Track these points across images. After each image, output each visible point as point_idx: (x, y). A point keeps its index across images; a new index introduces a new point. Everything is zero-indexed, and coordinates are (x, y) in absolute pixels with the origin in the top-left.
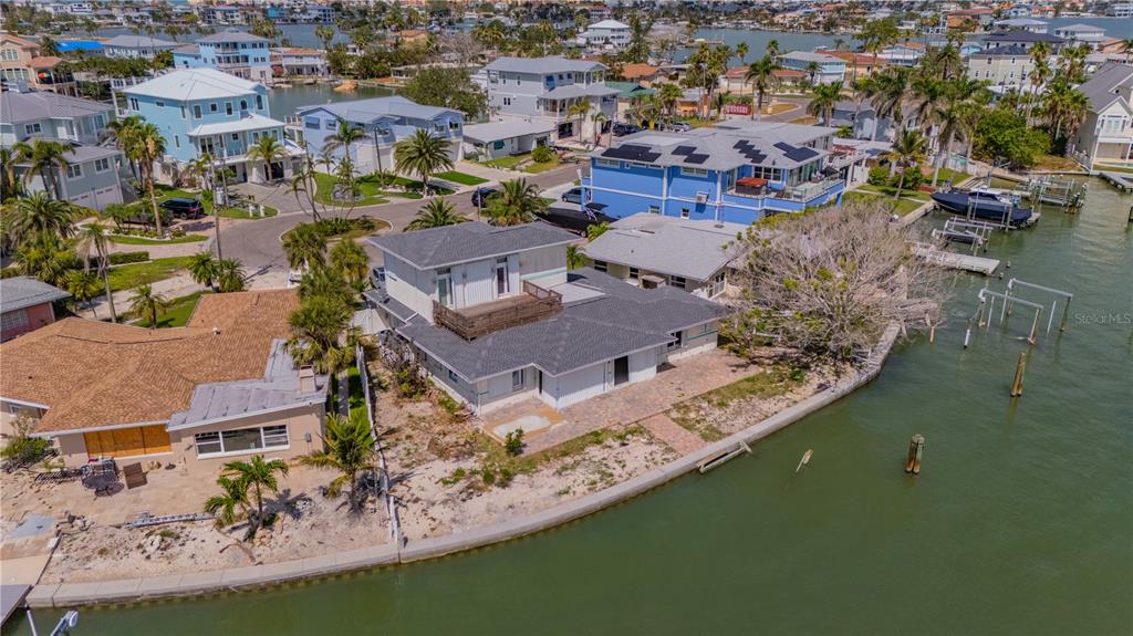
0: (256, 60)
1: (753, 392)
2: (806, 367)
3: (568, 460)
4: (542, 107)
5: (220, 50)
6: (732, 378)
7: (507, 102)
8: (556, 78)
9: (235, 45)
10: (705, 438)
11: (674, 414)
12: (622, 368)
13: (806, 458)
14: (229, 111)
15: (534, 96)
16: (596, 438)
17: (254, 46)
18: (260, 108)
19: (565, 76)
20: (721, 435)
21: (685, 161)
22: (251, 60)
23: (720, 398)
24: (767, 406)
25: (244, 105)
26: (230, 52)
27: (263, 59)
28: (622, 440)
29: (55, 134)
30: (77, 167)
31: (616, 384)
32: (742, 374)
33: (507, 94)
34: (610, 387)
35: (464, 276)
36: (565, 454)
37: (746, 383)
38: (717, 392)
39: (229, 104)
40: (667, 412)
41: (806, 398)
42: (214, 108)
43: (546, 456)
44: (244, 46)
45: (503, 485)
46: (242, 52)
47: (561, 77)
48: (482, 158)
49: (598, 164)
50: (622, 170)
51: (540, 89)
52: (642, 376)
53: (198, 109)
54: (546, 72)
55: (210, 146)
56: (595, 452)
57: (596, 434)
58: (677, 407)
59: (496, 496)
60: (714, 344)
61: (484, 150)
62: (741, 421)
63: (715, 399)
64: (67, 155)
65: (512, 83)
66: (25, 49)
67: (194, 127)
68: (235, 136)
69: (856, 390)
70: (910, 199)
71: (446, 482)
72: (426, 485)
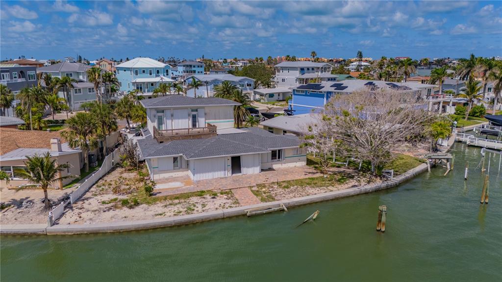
0: (199, 72)
1: (308, 184)
2: (352, 177)
3: (177, 201)
4: (298, 82)
5: (184, 68)
6: (303, 177)
7: (283, 80)
8: (306, 69)
9: (191, 66)
10: (263, 200)
11: (255, 189)
12: (236, 164)
13: (315, 215)
14: (151, 74)
15: (294, 78)
16: (201, 194)
17: (198, 67)
18: (167, 75)
19: (311, 69)
20: (274, 199)
21: (335, 89)
22: (196, 72)
23: (287, 185)
24: (311, 191)
25: (158, 72)
26: (189, 69)
27: (202, 72)
28: (214, 196)
29: (78, 77)
30: (80, 90)
31: (232, 173)
32: (310, 176)
33: (283, 77)
34: (229, 174)
35: (172, 115)
36: (177, 198)
37: (309, 180)
38: (289, 182)
39: (151, 71)
40: (251, 187)
41: (340, 190)
42: (144, 72)
43: (165, 198)
44: (194, 67)
45: (131, 207)
46: (193, 69)
47: (308, 69)
48: (262, 101)
49: (296, 93)
50: (306, 95)
51: (297, 74)
52: (251, 172)
53: (137, 71)
54: (300, 66)
55: (141, 88)
56: (194, 199)
57: (203, 192)
58: (258, 185)
59: (126, 211)
60: (304, 163)
61: (264, 98)
62: (291, 195)
63: (285, 184)
64: (74, 84)
65: (286, 72)
66: (109, 64)
67: (134, 79)
68: (152, 85)
69: (378, 191)
70: (475, 121)
71: (104, 203)
72: (94, 203)
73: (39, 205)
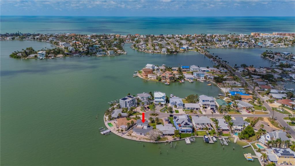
1: (147, 139)
9: (199, 74)
12: (141, 134)
16: (135, 137)
17: (202, 74)
20: (140, 140)
23: (144, 138)
25: (161, 98)
41: (149, 141)
42: (157, 98)
47: (206, 101)
48: (185, 109)
51: (202, 102)
58: (141, 137)
59: (127, 136)
69: (153, 143)
72: (126, 134)
73: (122, 133)
